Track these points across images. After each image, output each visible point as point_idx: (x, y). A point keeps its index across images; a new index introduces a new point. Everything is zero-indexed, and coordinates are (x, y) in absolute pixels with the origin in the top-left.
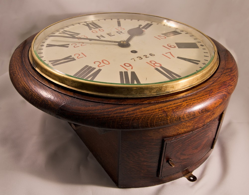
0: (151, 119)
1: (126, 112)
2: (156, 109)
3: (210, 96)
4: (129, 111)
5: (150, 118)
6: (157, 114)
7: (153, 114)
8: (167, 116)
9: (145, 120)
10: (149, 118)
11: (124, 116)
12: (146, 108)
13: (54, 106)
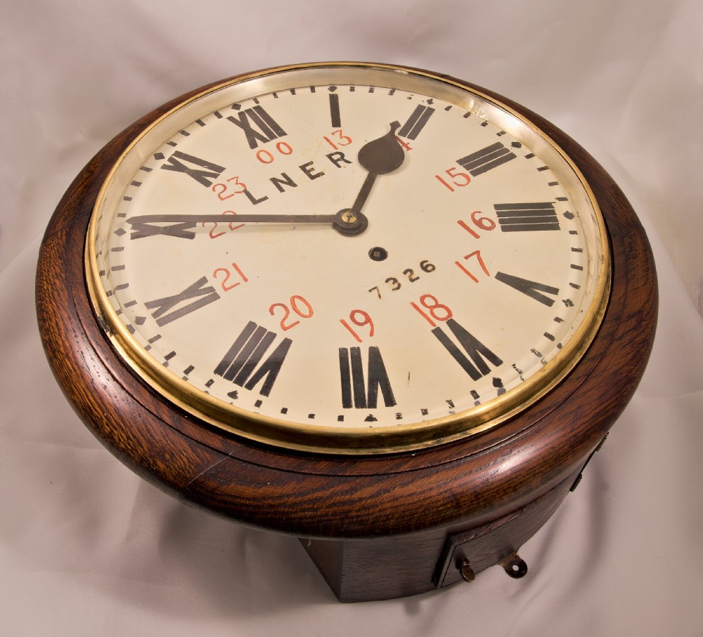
1: (357, 501)
2: (431, 489)
4: (365, 498)
6: (433, 503)
7: (424, 503)
8: (459, 507)
11: (351, 511)
12: (405, 488)
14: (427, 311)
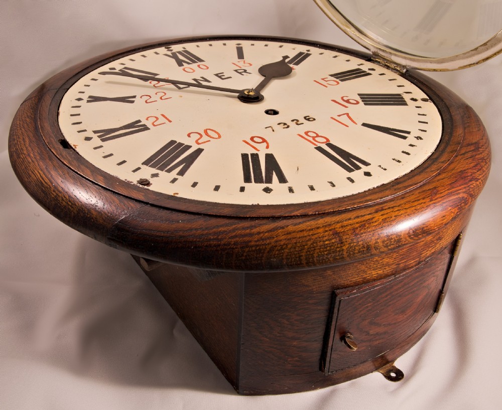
0: (308, 248)
1: (256, 234)
2: (318, 228)
3: (432, 200)
4: (263, 232)
5: (306, 247)
6: (320, 238)
7: (313, 237)
8: (342, 243)
9: (296, 251)
10: (304, 246)
11: (251, 241)
12: (297, 226)
13: (104, 221)
14: (311, 139)
